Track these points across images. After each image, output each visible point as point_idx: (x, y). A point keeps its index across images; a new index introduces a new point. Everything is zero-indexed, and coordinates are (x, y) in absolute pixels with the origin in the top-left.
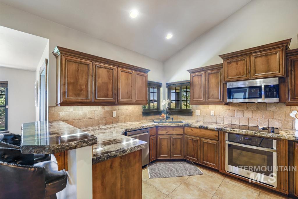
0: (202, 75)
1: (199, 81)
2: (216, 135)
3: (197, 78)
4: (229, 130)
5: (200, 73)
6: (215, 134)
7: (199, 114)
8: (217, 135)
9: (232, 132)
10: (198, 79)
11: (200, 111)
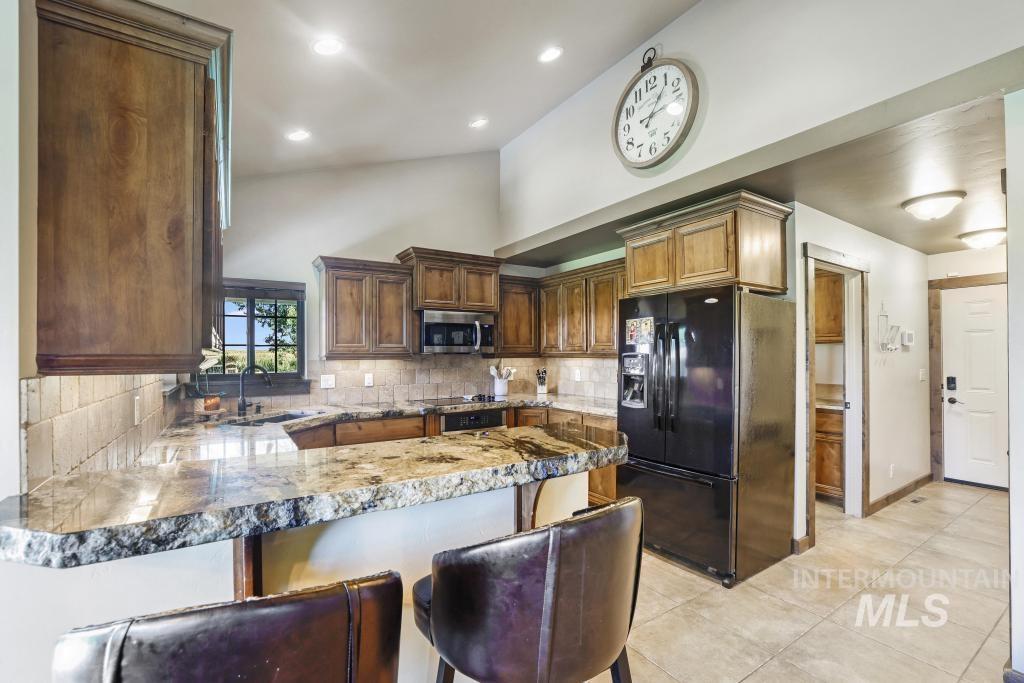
0: (362, 280)
1: (355, 296)
2: (417, 427)
3: (349, 288)
4: (447, 409)
5: (358, 274)
6: (416, 424)
7: (334, 386)
8: (421, 425)
9: (454, 411)
10: (351, 290)
11: (333, 376)
